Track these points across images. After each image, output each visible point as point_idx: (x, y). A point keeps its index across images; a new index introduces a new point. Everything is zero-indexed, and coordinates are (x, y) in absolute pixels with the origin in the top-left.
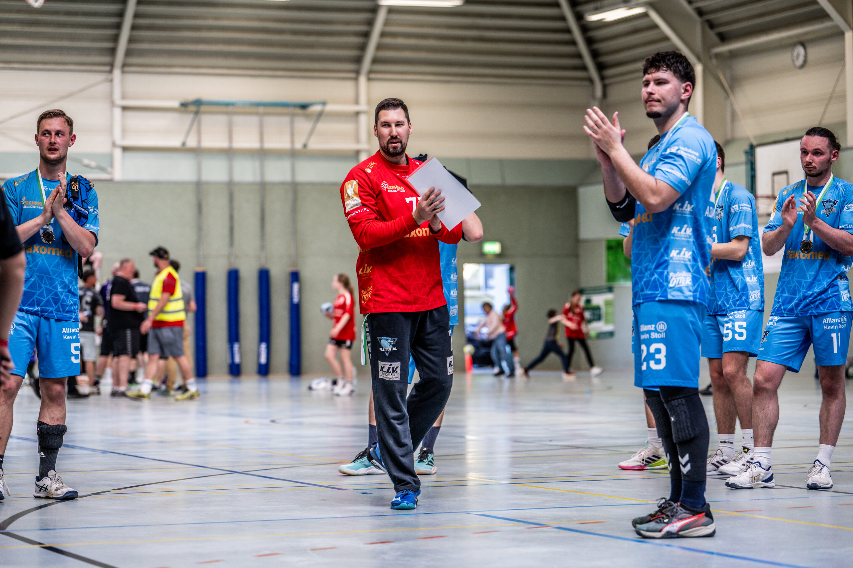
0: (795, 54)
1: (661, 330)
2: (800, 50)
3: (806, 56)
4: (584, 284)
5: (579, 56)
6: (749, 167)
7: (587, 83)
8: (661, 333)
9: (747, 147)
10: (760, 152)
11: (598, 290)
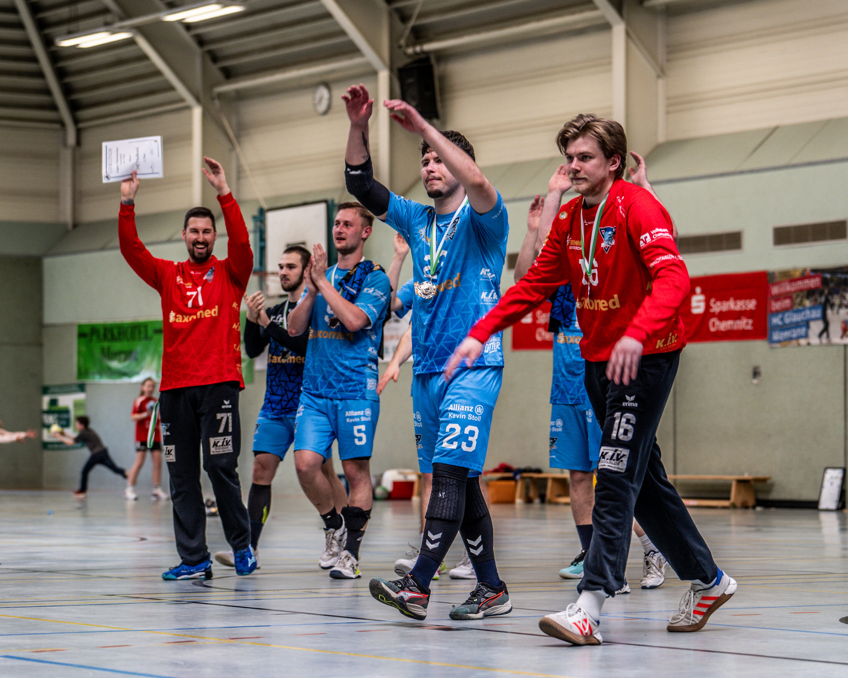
0: (318, 96)
1: (478, 413)
2: (323, 92)
3: (330, 99)
4: (47, 382)
5: (48, 92)
6: (258, 235)
7: (57, 126)
8: (477, 416)
9: (256, 213)
10: (271, 217)
11: (66, 389)
